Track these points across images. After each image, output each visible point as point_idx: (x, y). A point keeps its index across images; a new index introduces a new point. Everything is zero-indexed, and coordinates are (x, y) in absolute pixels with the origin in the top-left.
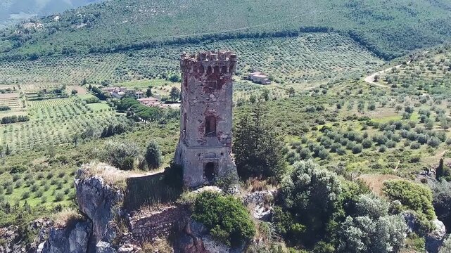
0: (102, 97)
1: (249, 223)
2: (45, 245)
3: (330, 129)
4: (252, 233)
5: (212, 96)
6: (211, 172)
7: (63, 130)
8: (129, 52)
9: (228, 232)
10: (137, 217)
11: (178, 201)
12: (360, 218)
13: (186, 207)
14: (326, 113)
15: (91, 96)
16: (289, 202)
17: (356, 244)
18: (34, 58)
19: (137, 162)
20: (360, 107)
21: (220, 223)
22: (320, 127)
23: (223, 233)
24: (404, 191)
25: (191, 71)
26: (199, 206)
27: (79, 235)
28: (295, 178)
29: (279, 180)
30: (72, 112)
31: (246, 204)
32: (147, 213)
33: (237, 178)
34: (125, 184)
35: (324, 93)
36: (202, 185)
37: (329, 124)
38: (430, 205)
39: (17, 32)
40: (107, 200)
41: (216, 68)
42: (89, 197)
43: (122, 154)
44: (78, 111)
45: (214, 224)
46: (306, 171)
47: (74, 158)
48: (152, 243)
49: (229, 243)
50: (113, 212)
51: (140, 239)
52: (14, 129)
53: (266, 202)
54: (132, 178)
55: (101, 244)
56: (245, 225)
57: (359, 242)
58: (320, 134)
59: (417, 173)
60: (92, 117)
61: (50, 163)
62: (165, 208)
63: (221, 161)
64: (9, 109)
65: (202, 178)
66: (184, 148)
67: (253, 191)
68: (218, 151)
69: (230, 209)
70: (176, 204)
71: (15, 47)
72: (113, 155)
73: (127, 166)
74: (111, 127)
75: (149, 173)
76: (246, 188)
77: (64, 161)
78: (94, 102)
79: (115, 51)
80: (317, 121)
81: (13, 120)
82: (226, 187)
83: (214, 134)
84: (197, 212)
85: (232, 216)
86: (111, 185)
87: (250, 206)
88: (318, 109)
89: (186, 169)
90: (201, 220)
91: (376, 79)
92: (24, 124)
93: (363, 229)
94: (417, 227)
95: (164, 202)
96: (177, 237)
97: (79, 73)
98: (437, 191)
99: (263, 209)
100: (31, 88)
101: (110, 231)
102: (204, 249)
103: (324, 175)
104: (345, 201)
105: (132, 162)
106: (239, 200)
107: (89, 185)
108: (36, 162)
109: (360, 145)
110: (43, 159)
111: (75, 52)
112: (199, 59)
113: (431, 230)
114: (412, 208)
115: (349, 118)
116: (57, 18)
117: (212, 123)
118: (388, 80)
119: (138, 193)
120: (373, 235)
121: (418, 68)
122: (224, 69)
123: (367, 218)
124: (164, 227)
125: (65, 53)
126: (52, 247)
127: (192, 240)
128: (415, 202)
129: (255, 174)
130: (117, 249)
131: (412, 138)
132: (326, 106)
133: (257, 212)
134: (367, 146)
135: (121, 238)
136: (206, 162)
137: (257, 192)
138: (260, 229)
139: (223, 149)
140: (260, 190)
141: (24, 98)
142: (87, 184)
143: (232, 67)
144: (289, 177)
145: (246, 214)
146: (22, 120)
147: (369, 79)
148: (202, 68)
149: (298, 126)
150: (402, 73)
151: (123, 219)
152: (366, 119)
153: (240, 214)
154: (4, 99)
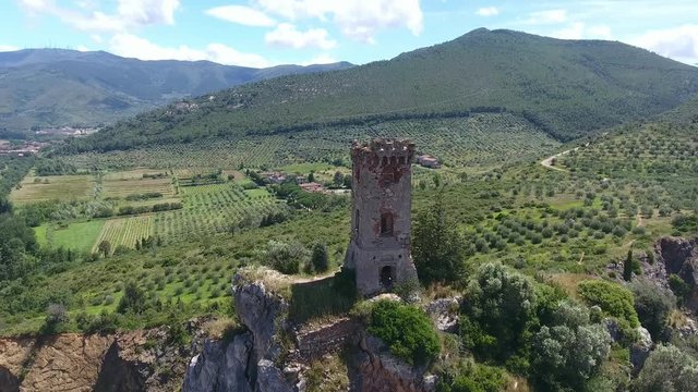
0: (261, 183)
1: (433, 337)
2: (199, 359)
3: (507, 217)
4: (436, 349)
5: (388, 190)
6: (387, 278)
7: (219, 218)
8: (289, 135)
9: (410, 348)
10: (304, 331)
11: (352, 312)
12: (557, 329)
13: (361, 319)
14: (502, 200)
15: (248, 181)
16: (478, 311)
17: (553, 358)
18: (187, 141)
19: (302, 266)
20: (538, 194)
21: (401, 338)
22: (496, 215)
23: (404, 350)
24: (604, 295)
25: (365, 162)
26: (376, 319)
27: (238, 350)
28: (483, 282)
29: (465, 285)
30: (229, 199)
31: (428, 313)
32: (315, 327)
33: (417, 283)
34: (289, 292)
35: (499, 177)
36: (378, 293)
37: (505, 212)
38: (632, 310)
39: (169, 113)
40: (269, 310)
41: (393, 159)
42: (248, 306)
43: (286, 256)
44: (235, 197)
45: (394, 338)
46: (495, 276)
47: (231, 250)
48: (322, 360)
49: (412, 362)
50: (276, 324)
51: (308, 356)
52: (166, 217)
53: (451, 311)
54: (298, 284)
55: (263, 363)
56: (429, 339)
57: (558, 356)
58: (496, 222)
59: (605, 266)
60: (250, 204)
62: (337, 321)
63: (399, 264)
64: (161, 195)
65: (377, 285)
66: (357, 250)
67: (436, 298)
68: (396, 253)
69: (411, 322)
70: (350, 316)
71: (167, 129)
72: (275, 257)
73: (291, 270)
74: (270, 216)
75: (316, 278)
76: (428, 295)
78: (252, 188)
79: (275, 133)
80: (492, 209)
82: (405, 294)
83: (391, 234)
84: (373, 324)
85: (413, 330)
86: (273, 293)
87: (433, 316)
88: (494, 196)
89: (359, 274)
90: (379, 335)
91: (553, 163)
92: (177, 212)
93: (560, 341)
94: (620, 337)
95: (336, 313)
96: (351, 354)
97: (235, 157)
98: (638, 293)
99: (447, 319)
100: (185, 172)
101: (274, 348)
102: (382, 367)
103: (517, 279)
104: (539, 308)
105: (297, 264)
106: (420, 310)
107: (248, 292)
108: (190, 254)
109: (539, 234)
110: (198, 251)
111: (231, 134)
112: (373, 149)
113: (636, 340)
114: (614, 313)
115: (527, 205)
116: (212, 98)
117: (388, 220)
118: (566, 164)
119: (305, 303)
120: (572, 347)
121: (598, 151)
122: (402, 159)
123: (564, 328)
124: (336, 342)
125: (221, 135)
126: (207, 362)
127: (368, 357)
128: (616, 307)
129: (437, 279)
130: (282, 369)
131: (596, 227)
132: (502, 192)
133: (443, 323)
134: (547, 236)
135: (286, 355)
136: (383, 265)
137: (441, 300)
138: (445, 343)
139: (401, 251)
140: (444, 297)
141: (177, 184)
142: (247, 291)
143: (410, 158)
144: (476, 282)
145: (430, 326)
146: (176, 207)
147: (546, 163)
148: (377, 157)
149: (472, 214)
150: (580, 156)
151: (288, 334)
152: (545, 205)
153: (423, 327)
154: (156, 185)
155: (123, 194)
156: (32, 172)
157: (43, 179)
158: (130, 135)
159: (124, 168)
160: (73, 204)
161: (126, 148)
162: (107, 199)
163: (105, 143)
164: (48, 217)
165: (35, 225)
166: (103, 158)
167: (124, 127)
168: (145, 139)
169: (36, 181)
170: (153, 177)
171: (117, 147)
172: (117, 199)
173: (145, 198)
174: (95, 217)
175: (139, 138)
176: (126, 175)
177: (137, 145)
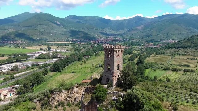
5: (109, 58)
11: (96, 86)
32: (89, 86)
36: (104, 84)
41: (109, 50)
47: (190, 88)
48: (88, 94)
52: (187, 74)
61: (180, 88)
63: (110, 79)
64: (190, 66)
67: (116, 91)
77: (185, 88)
81: (188, 71)
82: (109, 86)
99: (117, 97)
136: (107, 78)
139: (111, 75)
143: (113, 50)
146: (192, 71)
154: (190, 62)
155: (177, 63)
156: (155, 53)
157: (156, 55)
158: (187, 43)
159: (182, 55)
160: (160, 64)
161: (185, 48)
162: (171, 64)
163: (178, 46)
164: (151, 67)
165: (147, 69)
166: (176, 50)
167: (186, 40)
168: (192, 45)
169: (154, 56)
170: (191, 59)
171: (182, 47)
172: (174, 65)
173: (184, 66)
174: (164, 69)
175: (190, 45)
176: (182, 57)
177: (189, 47)
